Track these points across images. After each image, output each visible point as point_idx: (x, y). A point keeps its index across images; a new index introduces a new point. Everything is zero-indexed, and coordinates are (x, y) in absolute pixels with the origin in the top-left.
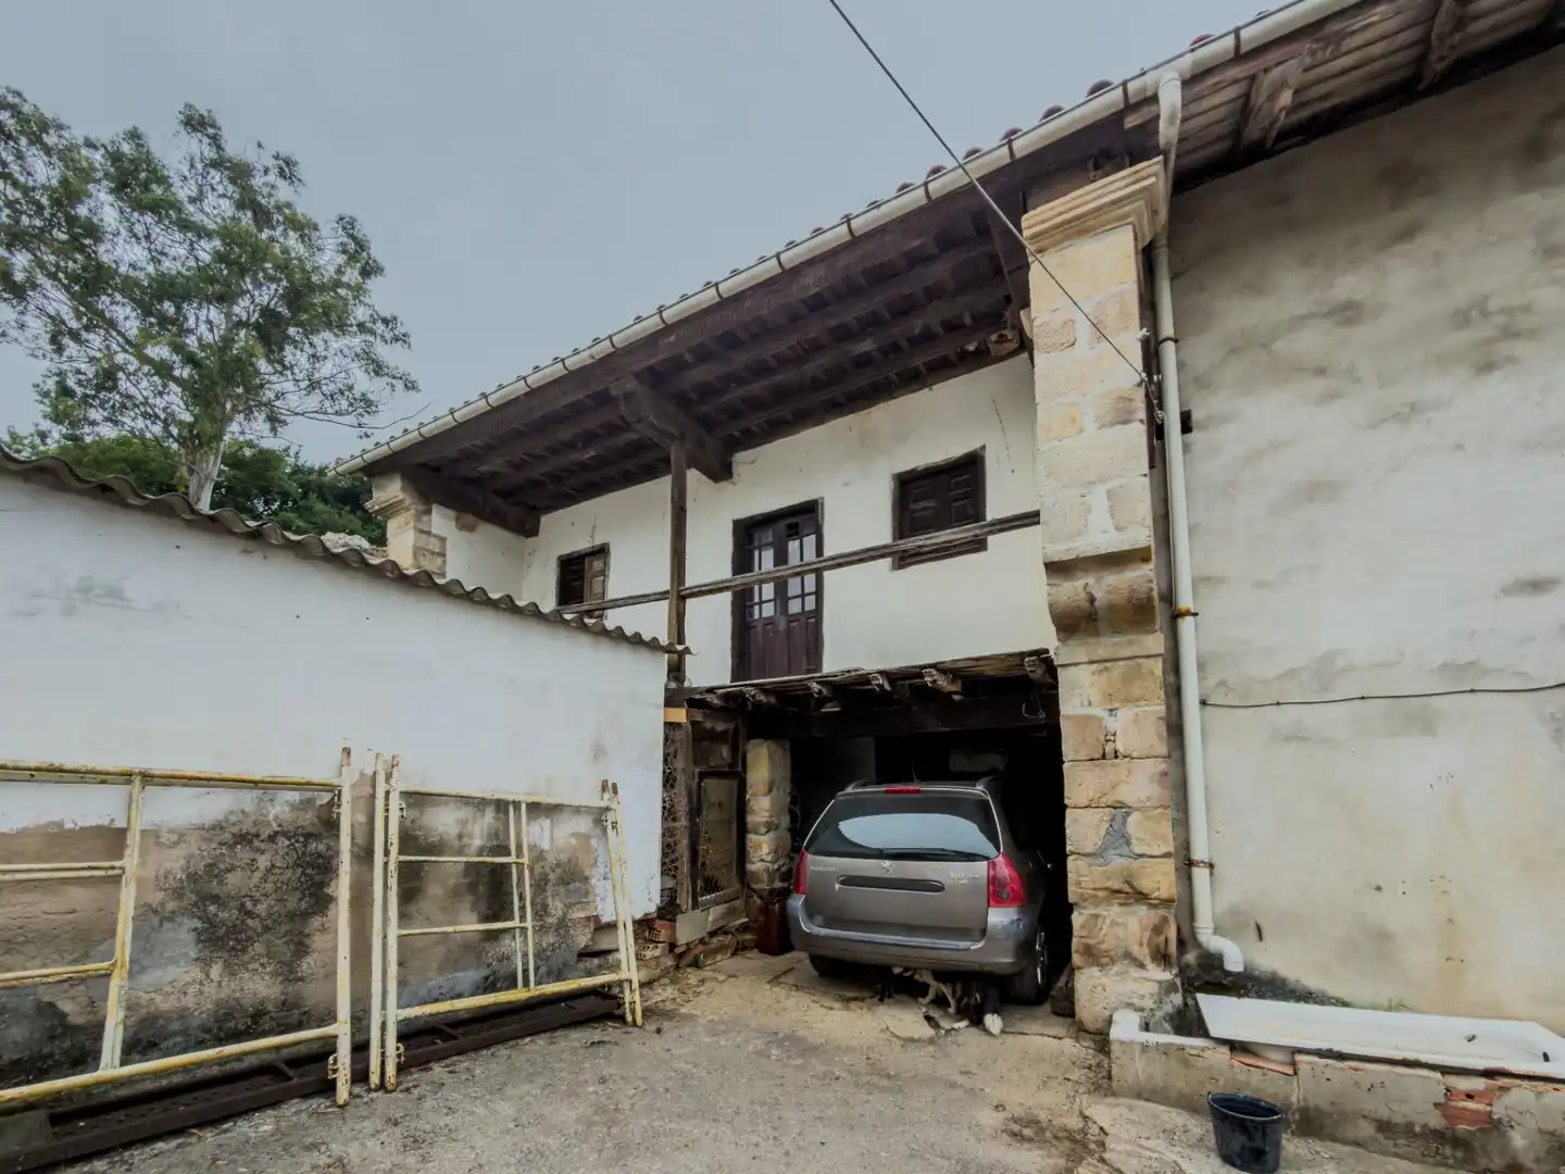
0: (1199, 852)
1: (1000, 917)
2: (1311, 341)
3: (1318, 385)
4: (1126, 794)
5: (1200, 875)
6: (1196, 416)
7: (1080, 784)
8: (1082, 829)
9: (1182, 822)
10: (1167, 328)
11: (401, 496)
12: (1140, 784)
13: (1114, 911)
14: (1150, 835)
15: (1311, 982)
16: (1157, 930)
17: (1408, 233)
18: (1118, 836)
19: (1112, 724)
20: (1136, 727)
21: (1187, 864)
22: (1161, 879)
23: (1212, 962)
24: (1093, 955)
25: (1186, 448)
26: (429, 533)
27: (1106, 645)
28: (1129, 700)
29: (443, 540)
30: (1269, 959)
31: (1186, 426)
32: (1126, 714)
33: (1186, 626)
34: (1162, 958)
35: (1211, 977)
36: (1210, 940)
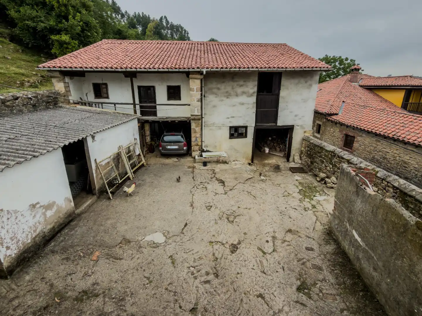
0: (203, 140)
1: (185, 148)
2: (215, 91)
3: (215, 96)
4: (197, 136)
5: (203, 142)
6: (205, 96)
7: (193, 135)
8: (193, 139)
9: (202, 138)
10: (203, 86)
11: (59, 76)
12: (198, 135)
13: (196, 147)
14: (199, 140)
15: (211, 150)
16: (199, 148)
17: (224, 82)
18: (196, 140)
19: (196, 129)
20: (198, 129)
21: (202, 141)
22: (200, 144)
23: (204, 150)
24: (194, 151)
25: (204, 99)
26: (66, 83)
27: (196, 121)
28: (198, 127)
29: (68, 83)
30: (208, 149)
31: (204, 97)
32: (197, 128)
33: (203, 119)
34: (199, 150)
35: (203, 151)
36: (203, 148)
